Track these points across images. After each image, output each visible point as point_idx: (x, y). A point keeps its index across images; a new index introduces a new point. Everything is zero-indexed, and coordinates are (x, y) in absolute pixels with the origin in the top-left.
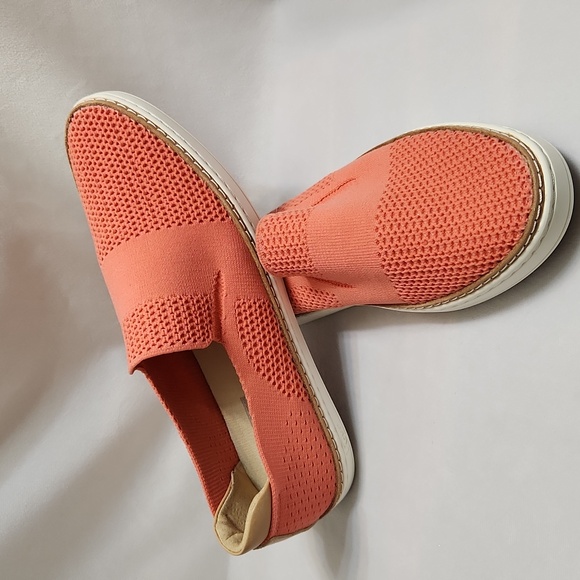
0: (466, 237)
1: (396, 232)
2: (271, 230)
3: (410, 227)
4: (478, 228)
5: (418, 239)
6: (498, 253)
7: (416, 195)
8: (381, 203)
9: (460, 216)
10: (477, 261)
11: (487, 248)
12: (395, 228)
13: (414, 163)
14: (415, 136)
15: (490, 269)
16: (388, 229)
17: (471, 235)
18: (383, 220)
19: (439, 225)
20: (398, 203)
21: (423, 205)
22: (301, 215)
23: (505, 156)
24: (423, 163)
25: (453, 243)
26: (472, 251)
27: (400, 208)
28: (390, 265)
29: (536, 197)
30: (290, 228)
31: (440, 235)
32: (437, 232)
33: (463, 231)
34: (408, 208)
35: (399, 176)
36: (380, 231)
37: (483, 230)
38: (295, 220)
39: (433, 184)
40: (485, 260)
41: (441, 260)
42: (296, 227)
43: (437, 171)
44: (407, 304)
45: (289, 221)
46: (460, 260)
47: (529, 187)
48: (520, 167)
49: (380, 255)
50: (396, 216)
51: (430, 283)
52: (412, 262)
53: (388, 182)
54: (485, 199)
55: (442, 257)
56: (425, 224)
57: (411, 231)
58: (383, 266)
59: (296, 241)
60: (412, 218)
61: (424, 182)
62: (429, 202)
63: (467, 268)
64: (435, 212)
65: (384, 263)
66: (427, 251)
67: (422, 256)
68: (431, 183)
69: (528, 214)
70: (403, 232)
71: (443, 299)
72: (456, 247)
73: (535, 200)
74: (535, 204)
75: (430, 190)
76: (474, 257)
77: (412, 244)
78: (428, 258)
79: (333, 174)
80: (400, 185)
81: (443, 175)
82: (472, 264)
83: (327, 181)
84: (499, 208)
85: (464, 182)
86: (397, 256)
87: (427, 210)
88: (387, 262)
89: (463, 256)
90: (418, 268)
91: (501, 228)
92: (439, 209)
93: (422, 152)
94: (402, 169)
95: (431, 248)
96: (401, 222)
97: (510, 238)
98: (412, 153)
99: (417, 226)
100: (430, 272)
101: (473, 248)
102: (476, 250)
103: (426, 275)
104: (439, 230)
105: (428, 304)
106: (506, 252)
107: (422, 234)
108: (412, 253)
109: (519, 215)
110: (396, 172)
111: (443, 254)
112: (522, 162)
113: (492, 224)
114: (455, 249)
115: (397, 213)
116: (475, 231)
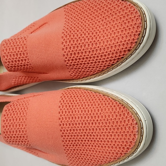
0: (107, 46)
1: (72, 44)
2: (8, 45)
3: (79, 42)
4: (113, 41)
5: (83, 48)
6: (123, 53)
7: (80, 27)
8: (63, 31)
9: (104, 36)
10: (112, 57)
11: (118, 51)
12: (72, 42)
13: (77, 14)
14: (76, 3)
15: (118, 61)
16: (68, 43)
17: (110, 45)
18: (65, 38)
19: (93, 41)
20: (72, 31)
21: (84, 31)
22: (23, 37)
23: (127, 7)
24: (82, 13)
25: (101, 49)
26: (110, 53)
27: (73, 33)
28: (69, 60)
29: (143, 25)
30: (18, 43)
31: (94, 45)
32: (93, 44)
33: (106, 43)
34: (77, 33)
35: (70, 19)
36: (64, 44)
37: (116, 42)
38: (20, 40)
39: (88, 22)
40: (116, 57)
41: (94, 57)
42: (21, 43)
43: (90, 16)
44: (73, 80)
45: (17, 40)
46: (103, 57)
47: (140, 21)
48: (135, 11)
49: (64, 55)
50: (72, 37)
51: (87, 69)
52: (80, 59)
53: (65, 23)
54: (116, 28)
55: (95, 56)
56: (87, 40)
57: (79, 44)
58: (65, 61)
59: (21, 49)
60: (80, 38)
61: (84, 22)
62: (87, 30)
63: (106, 61)
64: (91, 34)
65: (66, 60)
66: (87, 53)
67: (85, 56)
68: (87, 22)
69: (139, 34)
70: (76, 44)
71: (91, 77)
72: (102, 51)
73: (143, 27)
74: (143, 29)
75: (87, 25)
76: (111, 56)
77: (80, 50)
78: (88, 57)
79: (36, 22)
80: (71, 23)
81: (93, 18)
82: (110, 59)
83: (33, 25)
84: (124, 32)
85: (104, 21)
86: (73, 56)
87: (87, 34)
88: (68, 59)
89: (105, 55)
90: (82, 62)
91: (125, 41)
92: (93, 33)
93: (81, 9)
94: (71, 17)
95: (90, 52)
96: (75, 40)
97: (129, 46)
98: (76, 9)
99: (83, 41)
100: (88, 63)
101: (111, 51)
102: (112, 52)
103: (86, 65)
104: (94, 43)
105: (84, 79)
106: (127, 52)
107: (85, 45)
108: (80, 54)
109: (135, 35)
110: (68, 18)
111: (96, 54)
112: (136, 9)
113: (120, 39)
114: (102, 52)
115: (72, 35)
116: (112, 43)
